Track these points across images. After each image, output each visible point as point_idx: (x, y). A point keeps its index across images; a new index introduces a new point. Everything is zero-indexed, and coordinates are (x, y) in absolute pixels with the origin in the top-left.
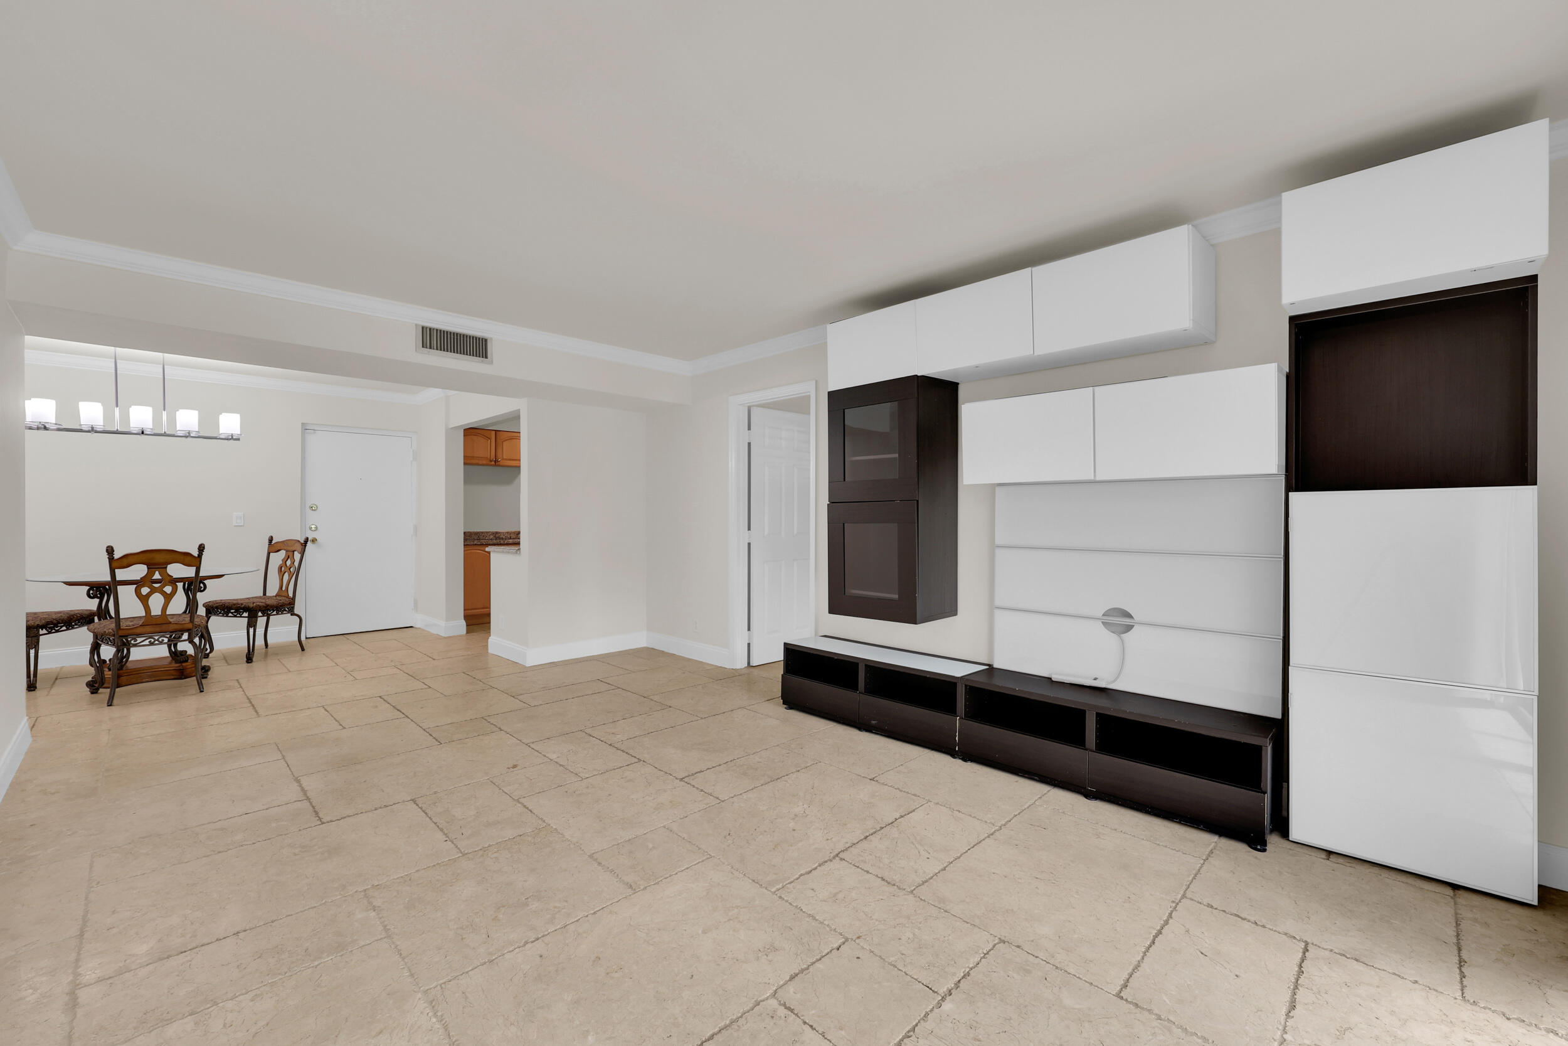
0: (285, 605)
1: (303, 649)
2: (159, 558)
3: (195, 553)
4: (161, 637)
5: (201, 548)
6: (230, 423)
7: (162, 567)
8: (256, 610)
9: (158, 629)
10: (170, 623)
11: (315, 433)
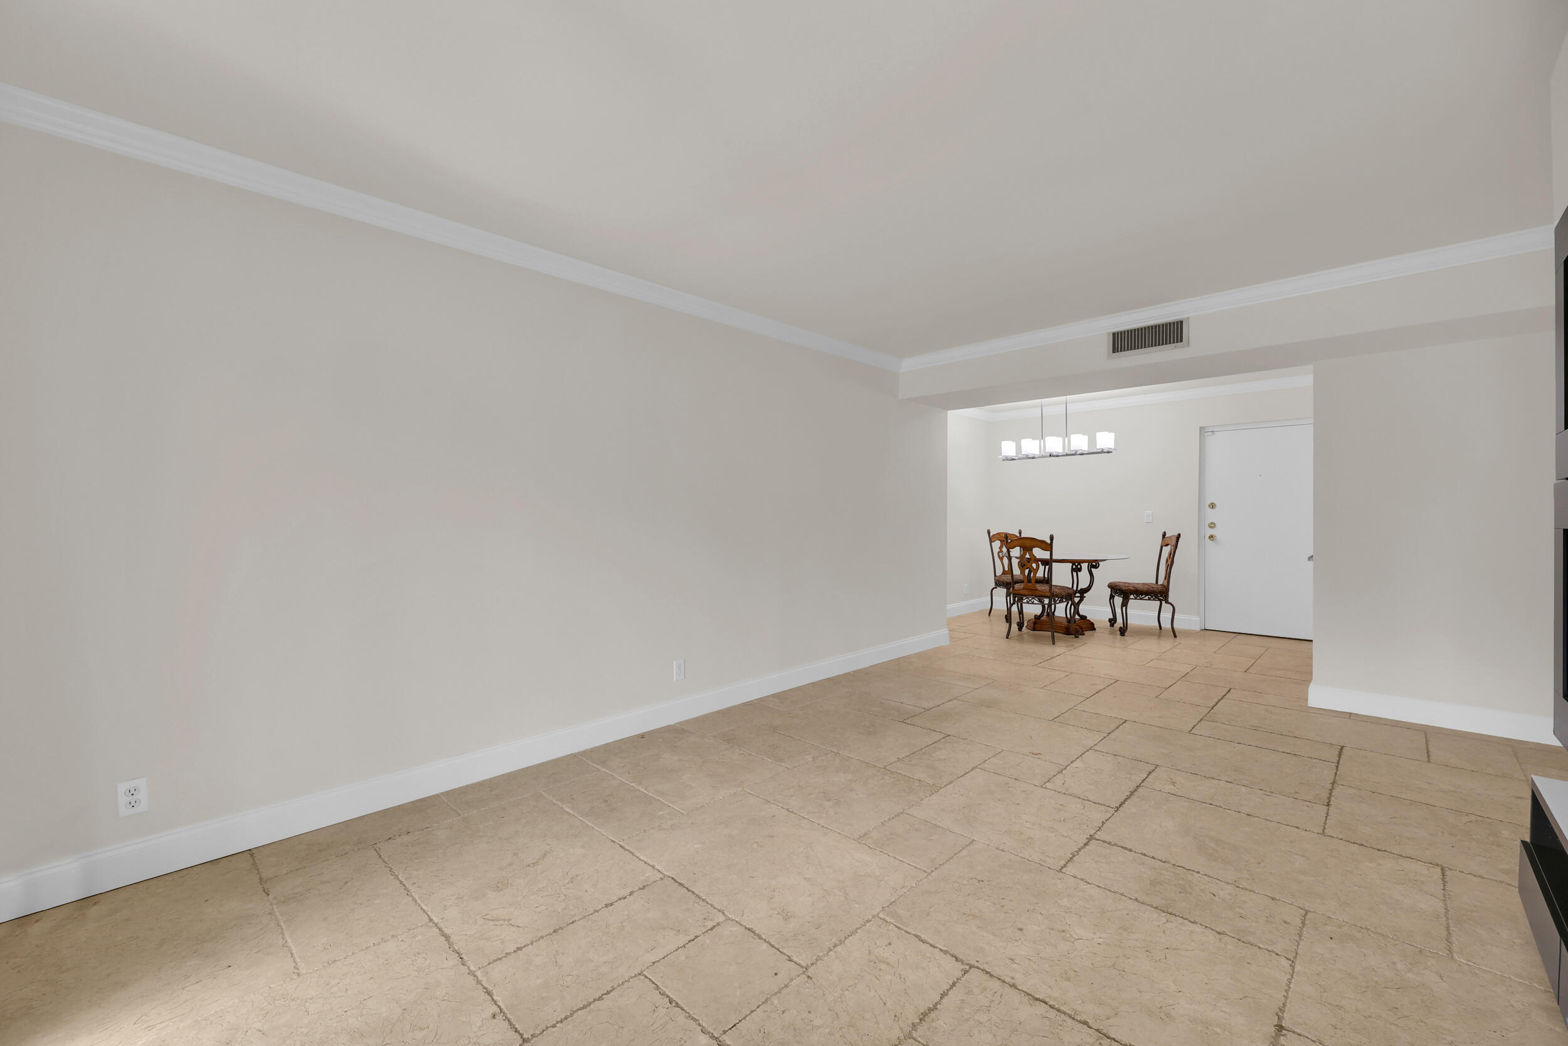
0: (1159, 594)
1: (1175, 636)
2: (1028, 543)
3: (1049, 542)
4: (1033, 598)
5: (1052, 538)
6: (1105, 440)
7: (1030, 550)
8: (1128, 593)
9: (1030, 593)
10: (1037, 590)
11: (1213, 434)
